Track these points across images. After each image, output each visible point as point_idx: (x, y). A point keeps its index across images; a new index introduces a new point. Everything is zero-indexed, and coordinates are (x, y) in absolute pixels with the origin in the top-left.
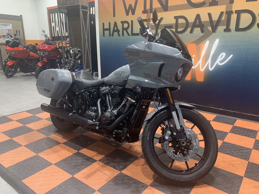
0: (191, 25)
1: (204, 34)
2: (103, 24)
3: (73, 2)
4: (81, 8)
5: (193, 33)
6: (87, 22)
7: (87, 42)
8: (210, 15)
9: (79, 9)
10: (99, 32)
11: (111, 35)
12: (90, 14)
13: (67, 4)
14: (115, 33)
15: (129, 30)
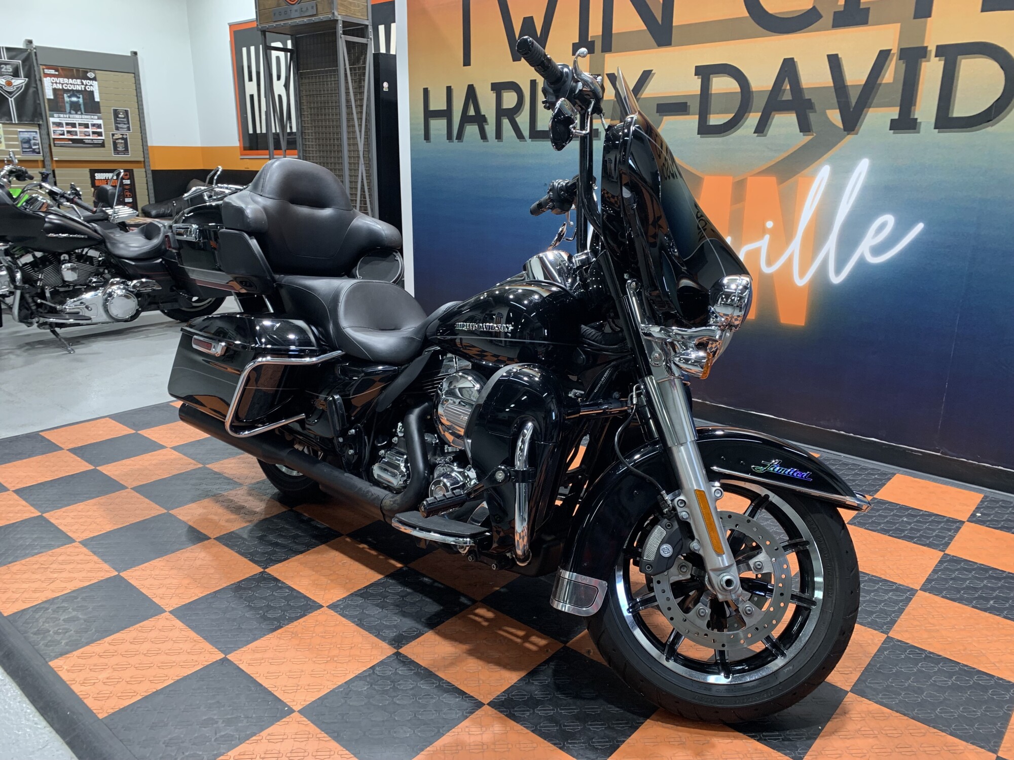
0: (759, 103)
1: (808, 138)
2: (426, 91)
3: (312, 7)
4: (345, 33)
5: (768, 135)
6: (364, 87)
7: (362, 160)
8: (834, 62)
9: (335, 34)
10: (411, 124)
11: (455, 135)
12: (377, 56)
13: (292, 17)
14: (468, 127)
15: (523, 119)
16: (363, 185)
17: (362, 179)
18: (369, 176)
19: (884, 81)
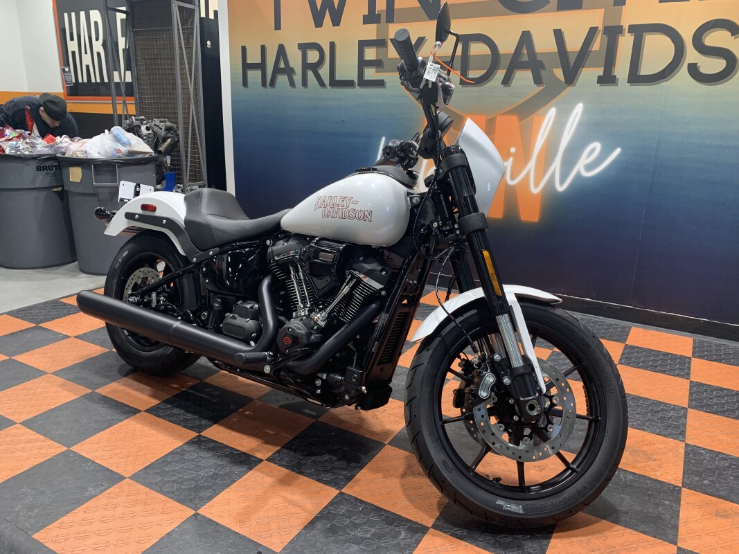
0: (505, 63)
1: (541, 88)
2: (244, 49)
5: (511, 86)
6: (193, 44)
7: (192, 101)
8: (559, 35)
10: (231, 74)
11: (268, 83)
14: (279, 77)
15: (324, 72)
16: (193, 120)
17: (193, 116)
18: (197, 114)
19: (593, 49)
